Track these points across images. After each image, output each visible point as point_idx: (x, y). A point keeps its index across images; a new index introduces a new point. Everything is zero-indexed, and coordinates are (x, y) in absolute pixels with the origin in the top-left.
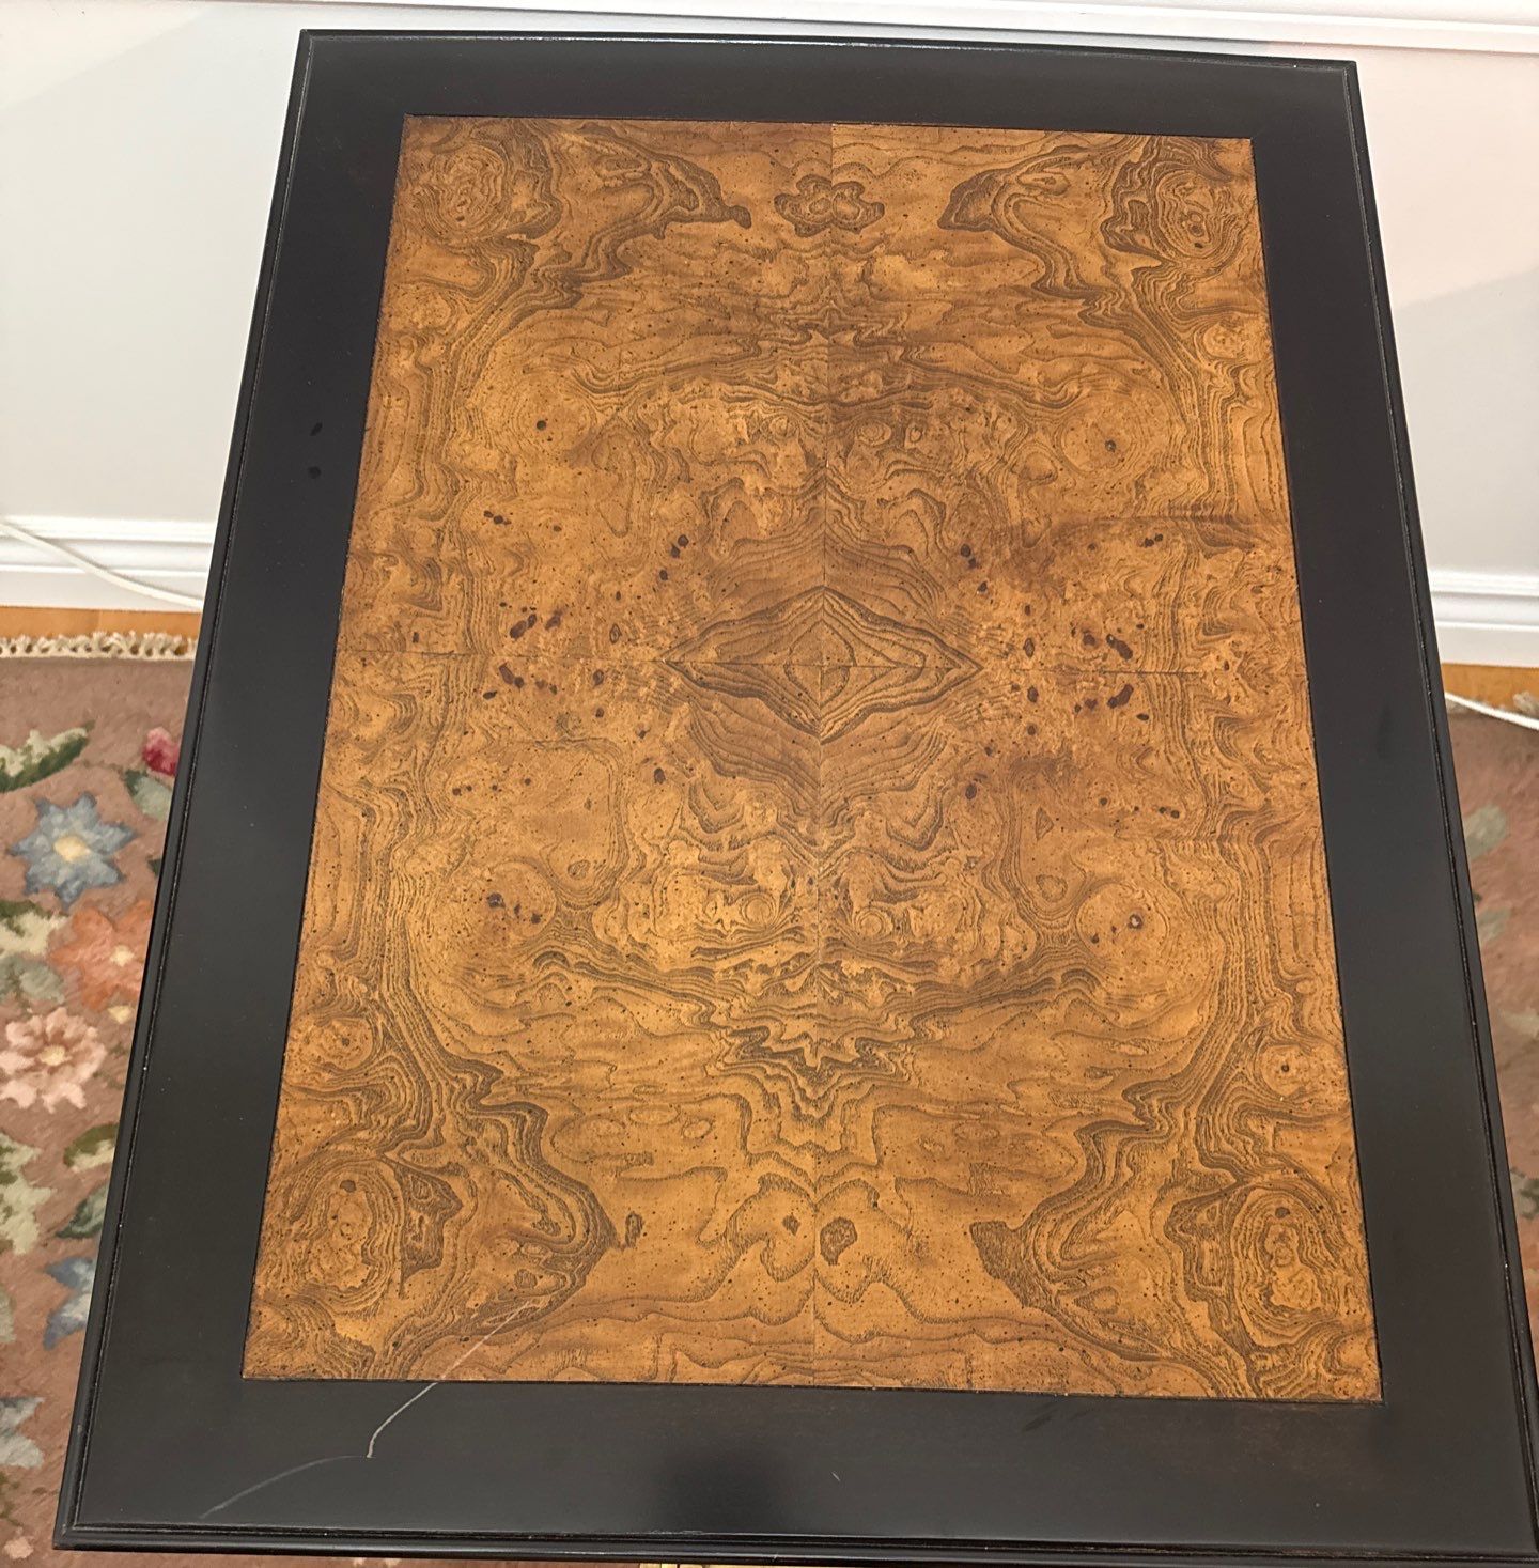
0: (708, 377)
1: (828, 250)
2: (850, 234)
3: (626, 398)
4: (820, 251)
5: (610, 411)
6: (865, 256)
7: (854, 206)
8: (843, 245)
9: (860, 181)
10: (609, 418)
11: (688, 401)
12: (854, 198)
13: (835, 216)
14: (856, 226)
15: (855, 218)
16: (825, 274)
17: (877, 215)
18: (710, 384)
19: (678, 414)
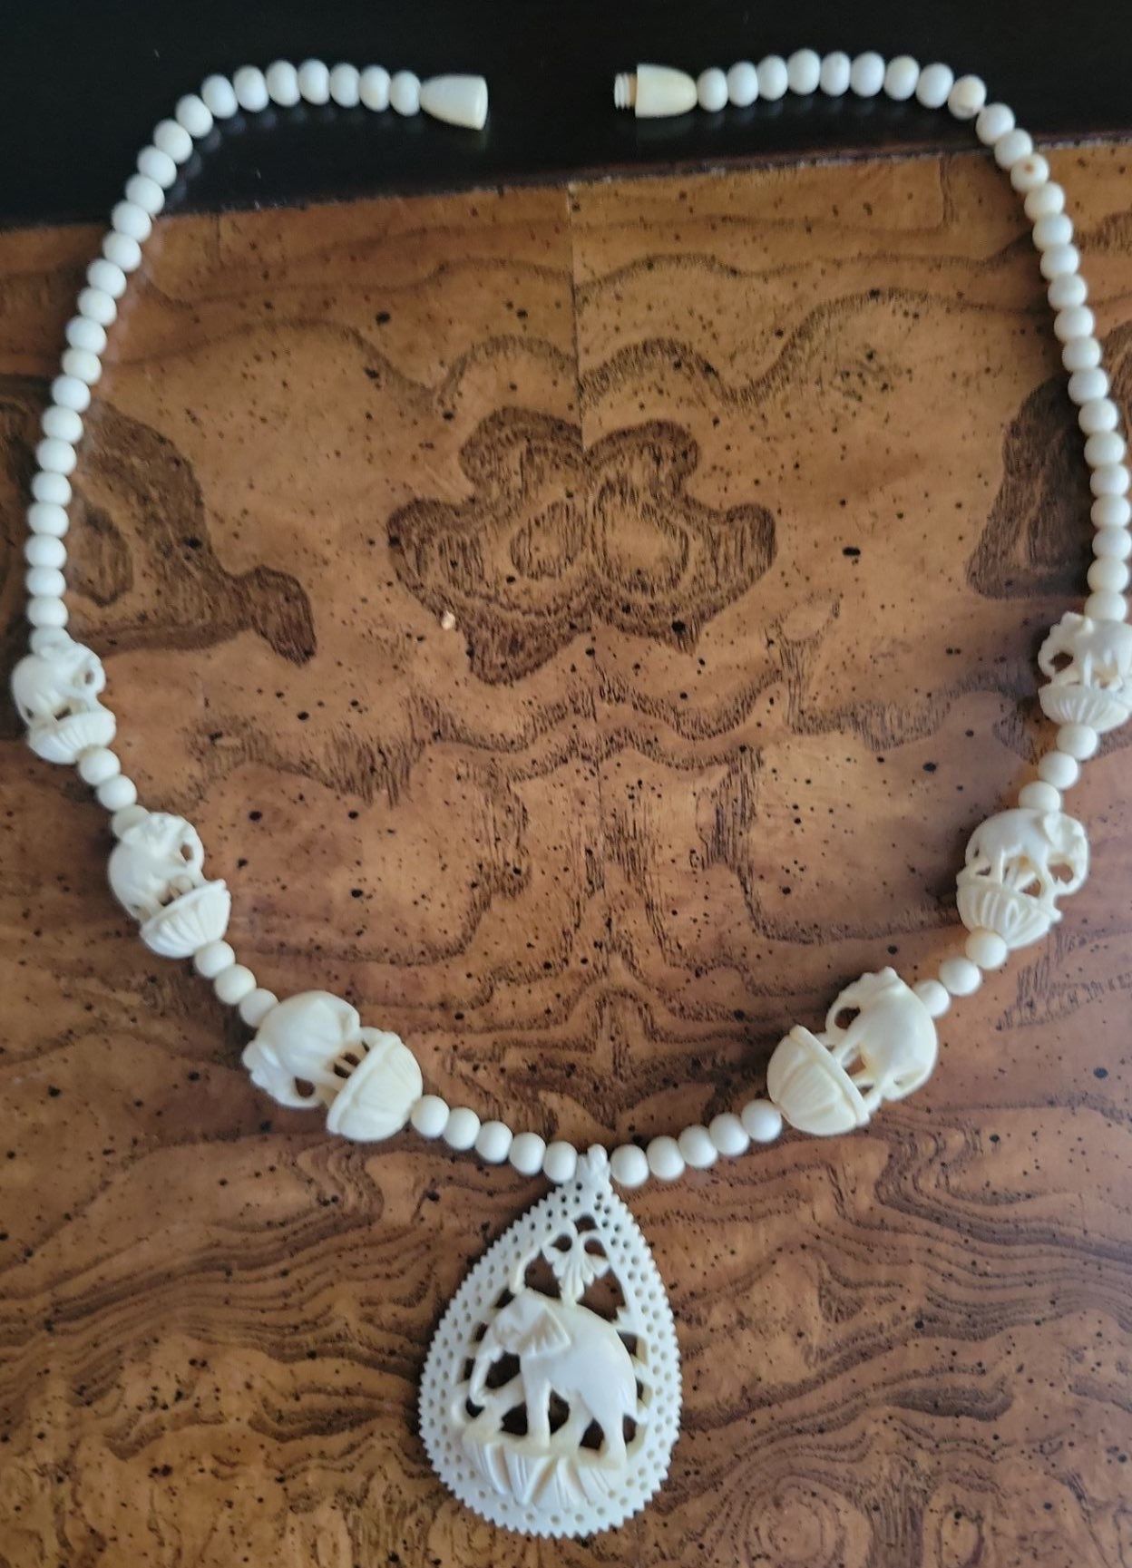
0: (200, 1330)
1: (590, 732)
2: (662, 653)
4: (558, 739)
6: (717, 745)
7: (666, 525)
8: (641, 704)
9: (680, 417)
11: (141, 1443)
12: (666, 492)
13: (604, 580)
14: (680, 617)
15: (674, 582)
16: (585, 839)
17: (752, 558)
18: (211, 1363)
19: (109, 1508)
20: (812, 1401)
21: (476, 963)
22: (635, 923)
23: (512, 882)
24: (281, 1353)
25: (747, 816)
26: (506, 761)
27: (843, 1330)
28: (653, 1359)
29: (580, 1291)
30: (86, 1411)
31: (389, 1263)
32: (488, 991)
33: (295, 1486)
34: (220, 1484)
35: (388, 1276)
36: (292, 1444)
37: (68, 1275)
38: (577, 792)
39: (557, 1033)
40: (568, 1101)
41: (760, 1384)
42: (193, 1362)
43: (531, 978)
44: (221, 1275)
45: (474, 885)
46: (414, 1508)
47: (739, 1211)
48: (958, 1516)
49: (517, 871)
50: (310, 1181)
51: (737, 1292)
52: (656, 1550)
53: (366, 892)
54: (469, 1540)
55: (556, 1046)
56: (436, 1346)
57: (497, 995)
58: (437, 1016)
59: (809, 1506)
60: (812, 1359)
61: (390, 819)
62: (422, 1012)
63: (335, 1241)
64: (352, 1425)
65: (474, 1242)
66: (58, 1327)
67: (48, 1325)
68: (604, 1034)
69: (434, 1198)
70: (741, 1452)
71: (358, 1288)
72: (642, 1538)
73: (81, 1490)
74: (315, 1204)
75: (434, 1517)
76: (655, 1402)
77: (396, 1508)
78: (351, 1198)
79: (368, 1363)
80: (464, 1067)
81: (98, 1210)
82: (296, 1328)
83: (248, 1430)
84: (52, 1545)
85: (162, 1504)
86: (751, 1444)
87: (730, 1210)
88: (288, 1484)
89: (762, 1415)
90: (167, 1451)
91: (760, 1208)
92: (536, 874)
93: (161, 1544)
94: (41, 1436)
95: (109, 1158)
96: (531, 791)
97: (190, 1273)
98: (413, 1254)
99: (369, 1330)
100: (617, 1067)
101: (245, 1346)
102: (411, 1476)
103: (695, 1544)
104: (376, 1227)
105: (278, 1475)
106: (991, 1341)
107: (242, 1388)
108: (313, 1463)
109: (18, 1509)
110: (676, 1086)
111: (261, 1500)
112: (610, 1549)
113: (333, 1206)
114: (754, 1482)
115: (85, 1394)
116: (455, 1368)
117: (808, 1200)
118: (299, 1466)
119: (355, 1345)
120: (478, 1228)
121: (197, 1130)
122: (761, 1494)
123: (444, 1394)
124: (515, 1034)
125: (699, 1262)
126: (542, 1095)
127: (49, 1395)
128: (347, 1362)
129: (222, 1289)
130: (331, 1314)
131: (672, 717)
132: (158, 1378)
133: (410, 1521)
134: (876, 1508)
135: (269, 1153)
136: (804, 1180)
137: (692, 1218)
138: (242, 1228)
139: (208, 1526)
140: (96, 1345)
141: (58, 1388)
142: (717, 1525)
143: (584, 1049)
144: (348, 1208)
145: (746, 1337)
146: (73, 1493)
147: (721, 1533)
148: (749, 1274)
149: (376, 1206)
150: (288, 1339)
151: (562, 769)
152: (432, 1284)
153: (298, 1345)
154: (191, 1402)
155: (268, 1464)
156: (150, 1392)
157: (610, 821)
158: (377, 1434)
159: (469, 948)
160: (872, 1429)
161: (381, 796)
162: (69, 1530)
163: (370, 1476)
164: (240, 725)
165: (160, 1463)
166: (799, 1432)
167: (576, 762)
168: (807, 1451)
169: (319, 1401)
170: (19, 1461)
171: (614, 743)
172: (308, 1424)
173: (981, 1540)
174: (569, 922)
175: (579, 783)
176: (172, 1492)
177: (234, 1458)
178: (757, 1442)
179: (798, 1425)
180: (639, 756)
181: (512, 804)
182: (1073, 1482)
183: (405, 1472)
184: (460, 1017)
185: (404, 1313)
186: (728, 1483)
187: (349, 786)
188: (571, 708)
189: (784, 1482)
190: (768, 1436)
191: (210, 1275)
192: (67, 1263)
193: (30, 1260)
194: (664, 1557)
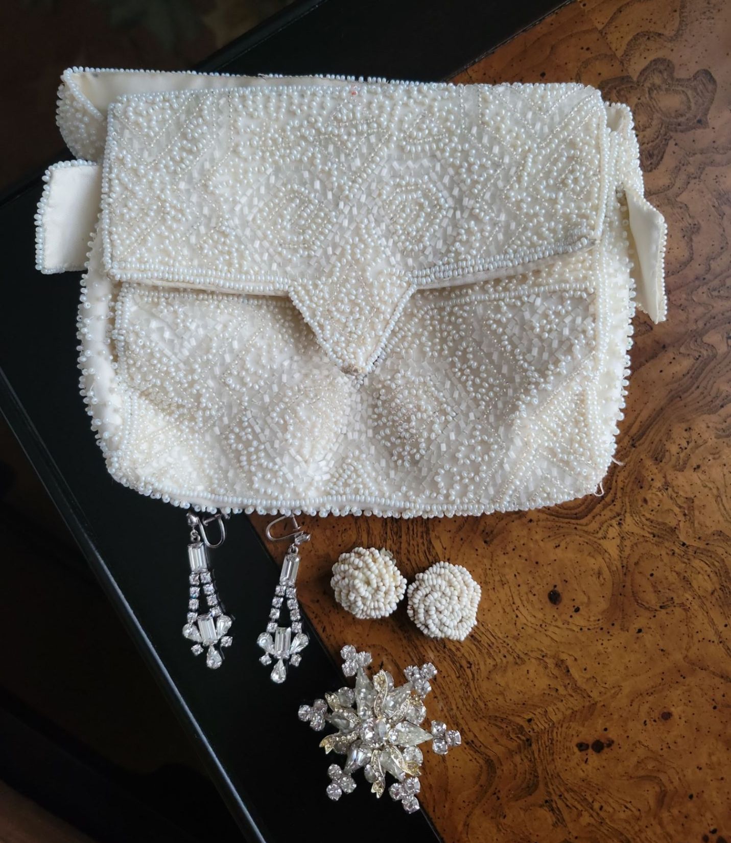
0: (682, 420)
1: (691, 169)
2: (699, 132)
3: (618, 503)
4: (683, 177)
5: (613, 532)
7: (676, 92)
8: (703, 152)
9: (660, 55)
10: (618, 541)
11: (685, 463)
12: (669, 81)
13: (667, 120)
14: (698, 118)
15: (689, 108)
16: (710, 203)
17: (710, 87)
18: (692, 427)
19: (687, 488)
30: (661, 464)
42: (686, 430)
50: (689, 355)
58: (697, 283)
63: (708, 368)
78: (705, 353)
83: (715, 440)
90: (694, 461)
101: (700, 416)
129: (682, 403)
135: (670, 354)
138: (676, 382)
139: (722, 475)
141: (649, 463)
159: (695, 256)
177: (718, 450)
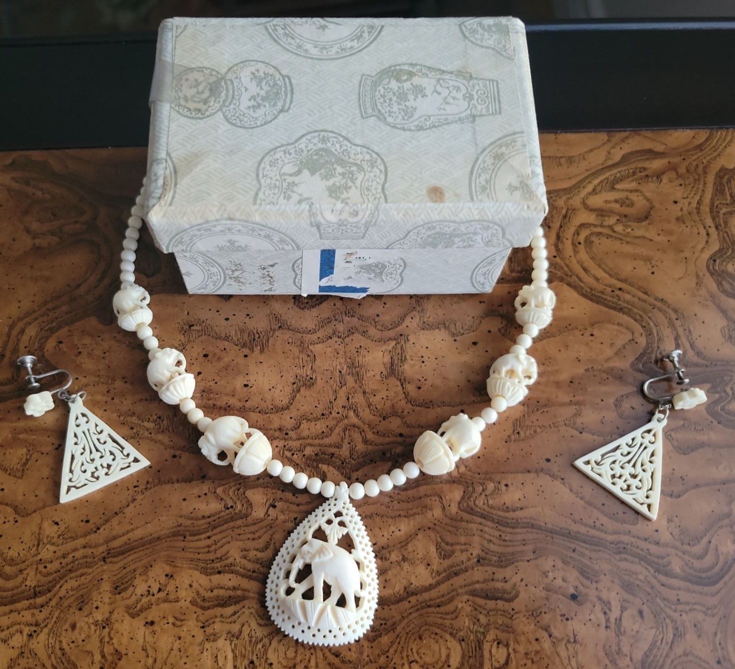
20: (433, 593)
21: (294, 412)
22: (359, 399)
23: (309, 383)
24: (205, 572)
25: (403, 360)
26: (308, 337)
27: (447, 563)
28: (367, 570)
29: (336, 541)
31: (254, 534)
32: (298, 424)
33: (209, 630)
34: (176, 629)
35: (253, 539)
36: (209, 611)
37: (114, 538)
38: (335, 349)
39: (327, 441)
40: (331, 468)
41: (412, 586)
43: (317, 419)
44: (182, 538)
45: (294, 384)
46: (261, 640)
47: (402, 513)
48: (498, 644)
49: (311, 379)
51: (402, 547)
52: (368, 658)
53: (250, 385)
54: (286, 654)
55: (326, 446)
56: (274, 567)
57: (302, 426)
59: (434, 639)
60: (434, 575)
61: (261, 358)
62: (271, 432)
64: (236, 603)
65: (290, 525)
66: (108, 560)
67: (104, 559)
68: (346, 441)
69: (274, 507)
70: (404, 615)
71: (240, 544)
72: (361, 653)
73: (113, 632)
74: (223, 509)
75: (270, 644)
76: (368, 589)
77: (254, 640)
79: (243, 576)
80: (288, 454)
81: (130, 511)
82: (213, 561)
84: (98, 657)
85: (149, 638)
86: (409, 612)
87: (398, 513)
88: (206, 629)
89: (413, 599)
91: (411, 512)
92: (319, 378)
93: (148, 656)
94: (97, 608)
95: (136, 489)
96: (318, 348)
97: (169, 537)
98: (264, 530)
99: (244, 562)
100: (351, 455)
102: (261, 625)
103: (385, 656)
104: (249, 518)
105: (202, 625)
106: (509, 568)
107: (187, 586)
108: (217, 620)
109: (83, 641)
110: (375, 462)
111: (193, 636)
112: (348, 658)
113: (231, 509)
114: (410, 628)
115: (118, 589)
116: (282, 574)
117: (431, 509)
118: (211, 621)
119: (238, 568)
120: (293, 519)
121: (175, 478)
122: (413, 634)
123: (277, 586)
124: (310, 441)
125: (386, 534)
126: (320, 465)
127: (102, 590)
128: (235, 576)
130: (228, 555)
131: (373, 323)
132: (151, 582)
133: (260, 646)
134: (463, 640)
136: (429, 502)
137: (382, 516)
140: (124, 568)
142: (394, 647)
143: (337, 447)
144: (237, 511)
145: (406, 566)
146: (109, 633)
147: (396, 651)
148: (407, 539)
149: (249, 510)
150: (209, 566)
151: (330, 341)
152: (272, 543)
153: (213, 568)
154: (166, 592)
155: (197, 621)
156: (147, 588)
157: (349, 360)
158: (246, 607)
160: (460, 606)
161: (257, 350)
162: (105, 650)
163: (243, 625)
164: (201, 322)
165: (149, 620)
166: (429, 606)
167: (335, 339)
168: (432, 615)
169: (222, 592)
170: (86, 619)
171: (351, 332)
172: (216, 602)
173: (509, 655)
174: (332, 398)
175: (337, 346)
176: (154, 632)
178: (411, 610)
179: (428, 603)
180: (360, 337)
181: (310, 353)
182: (546, 629)
183: (258, 624)
184: (287, 434)
185: (260, 555)
186: (399, 629)
187: (244, 345)
188: (333, 319)
189: (423, 628)
190: (415, 608)
191: (176, 538)
192: (114, 533)
193: (98, 532)
194: (371, 662)
